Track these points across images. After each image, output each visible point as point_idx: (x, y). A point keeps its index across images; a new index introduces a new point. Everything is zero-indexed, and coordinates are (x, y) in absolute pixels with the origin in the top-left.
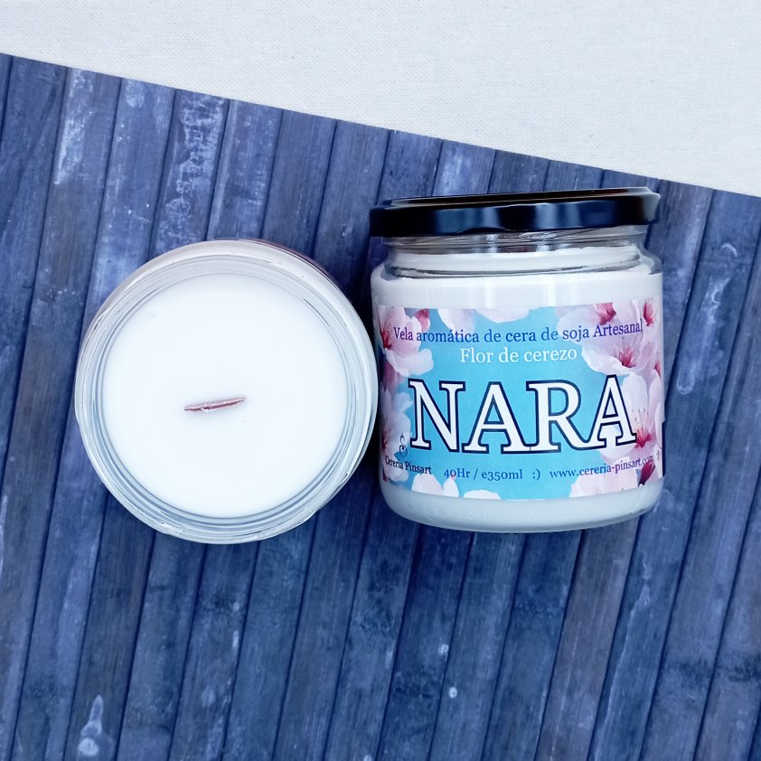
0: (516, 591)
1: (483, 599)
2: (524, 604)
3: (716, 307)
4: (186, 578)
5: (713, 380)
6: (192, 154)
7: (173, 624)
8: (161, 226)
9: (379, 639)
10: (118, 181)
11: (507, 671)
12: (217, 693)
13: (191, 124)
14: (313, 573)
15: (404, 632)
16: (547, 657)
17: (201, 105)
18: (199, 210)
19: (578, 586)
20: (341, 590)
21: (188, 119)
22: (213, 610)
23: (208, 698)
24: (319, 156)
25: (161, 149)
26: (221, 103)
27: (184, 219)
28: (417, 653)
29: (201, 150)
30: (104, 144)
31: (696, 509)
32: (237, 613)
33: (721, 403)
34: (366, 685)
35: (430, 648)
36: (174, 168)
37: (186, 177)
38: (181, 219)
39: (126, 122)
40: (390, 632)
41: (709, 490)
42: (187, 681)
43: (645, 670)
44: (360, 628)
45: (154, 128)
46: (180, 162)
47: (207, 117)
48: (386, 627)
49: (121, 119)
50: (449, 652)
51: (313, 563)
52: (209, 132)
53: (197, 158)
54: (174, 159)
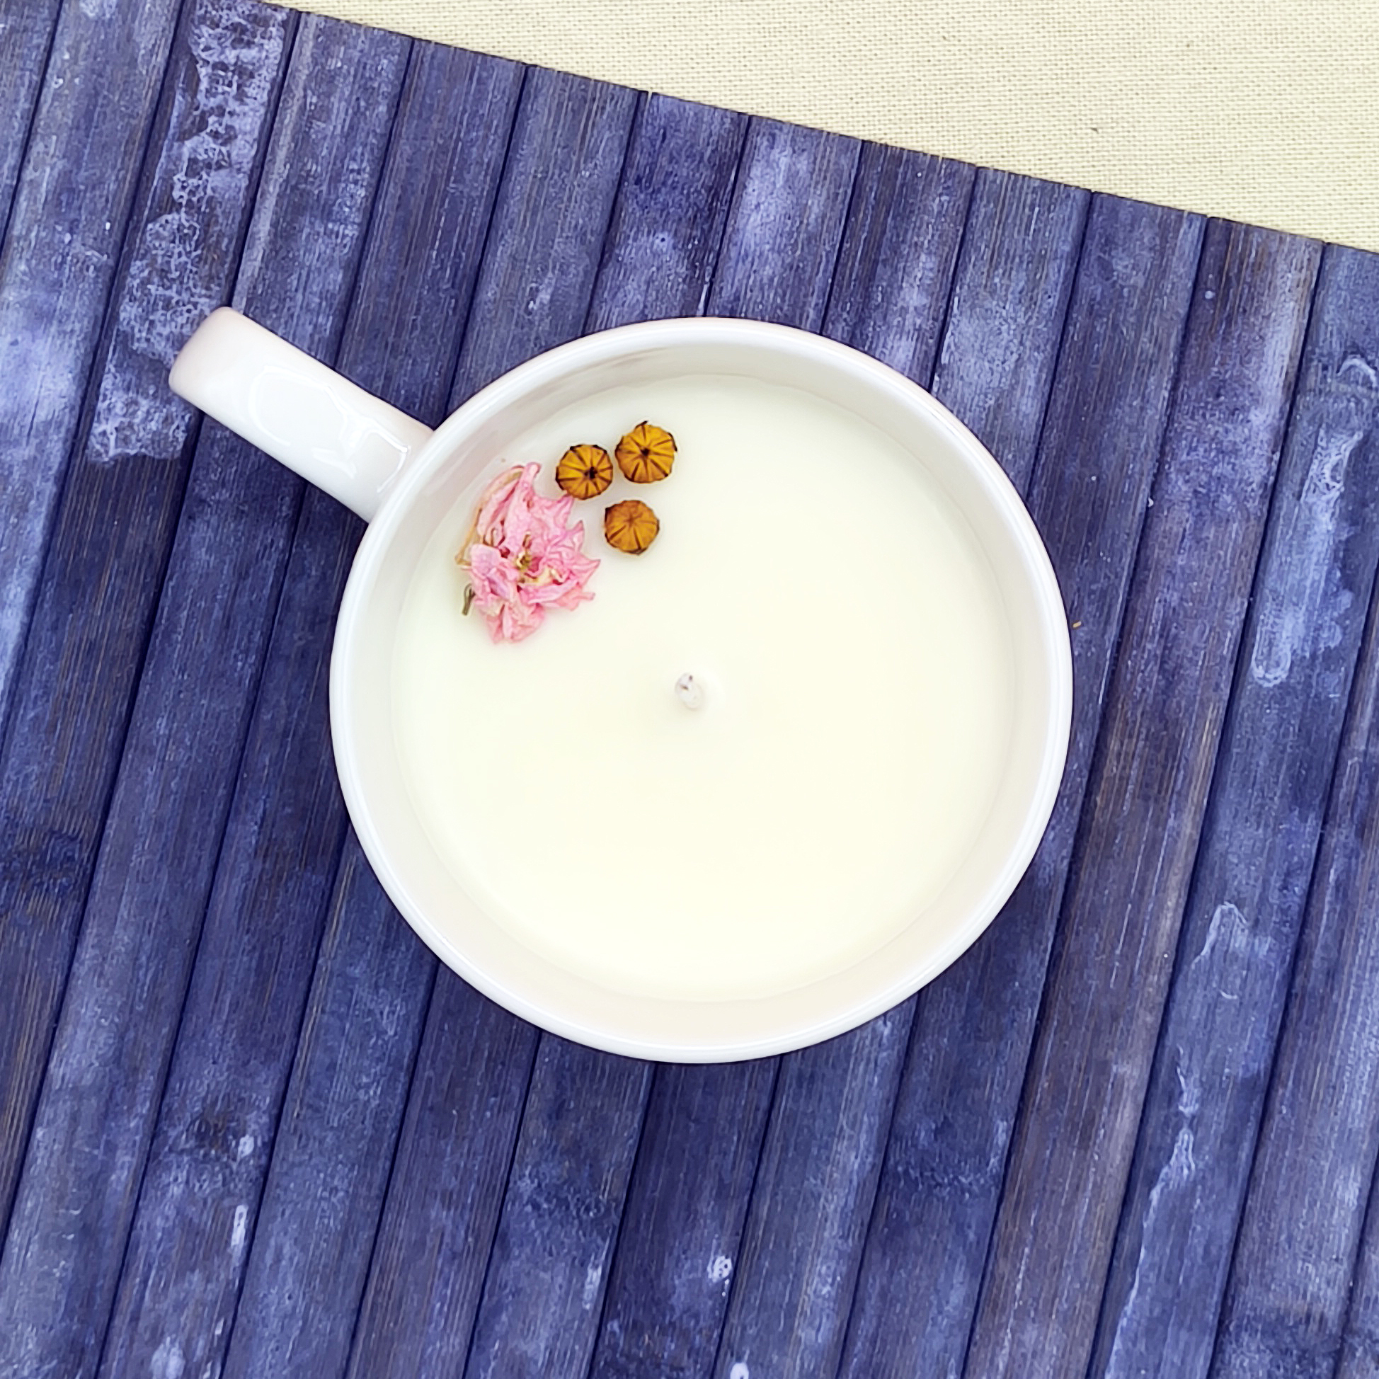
0: (891, 1134)
1: (815, 1151)
2: (908, 1163)
3: (1335, 494)
4: (136, 1069)
5: (1331, 658)
6: (212, 119)
7: (96, 1181)
8: (133, 270)
9: (570, 1235)
10: (48, 170)
11: (865, 1326)
12: (187, 1354)
13: (214, 59)
14: (425, 1071)
15: (631, 1223)
16: (958, 1295)
17: (237, 19)
18: (218, 242)
19: (1032, 1125)
20: (488, 1114)
21: (207, 48)
22: (190, 1152)
23: (165, 1366)
24: (486, 136)
25: (145, 107)
26: (280, 16)
27: (184, 258)
28: (658, 1274)
29: (231, 114)
30: (23, 91)
31: (1299, 952)
32: (244, 1161)
33: (1350, 709)
34: (536, 1347)
35: (687, 1265)
36: (171, 147)
37: (194, 167)
38: (180, 256)
39: (74, 49)
40: (597, 1222)
41: (1327, 909)
42: (120, 1322)
43: (1184, 1335)
44: (529, 1208)
45: (133, 63)
46: (183, 136)
47: (249, 44)
48: (588, 1210)
49: (64, 42)
50: (734, 1276)
51: (428, 1048)
52: (252, 76)
53: (221, 130)
54: (171, 131)
